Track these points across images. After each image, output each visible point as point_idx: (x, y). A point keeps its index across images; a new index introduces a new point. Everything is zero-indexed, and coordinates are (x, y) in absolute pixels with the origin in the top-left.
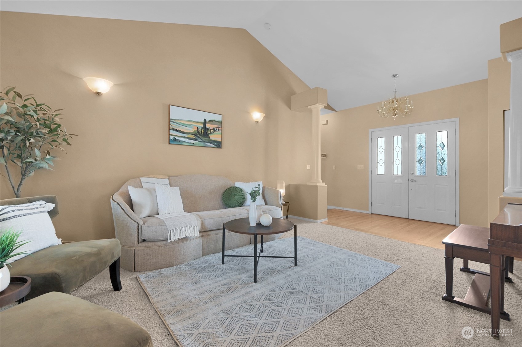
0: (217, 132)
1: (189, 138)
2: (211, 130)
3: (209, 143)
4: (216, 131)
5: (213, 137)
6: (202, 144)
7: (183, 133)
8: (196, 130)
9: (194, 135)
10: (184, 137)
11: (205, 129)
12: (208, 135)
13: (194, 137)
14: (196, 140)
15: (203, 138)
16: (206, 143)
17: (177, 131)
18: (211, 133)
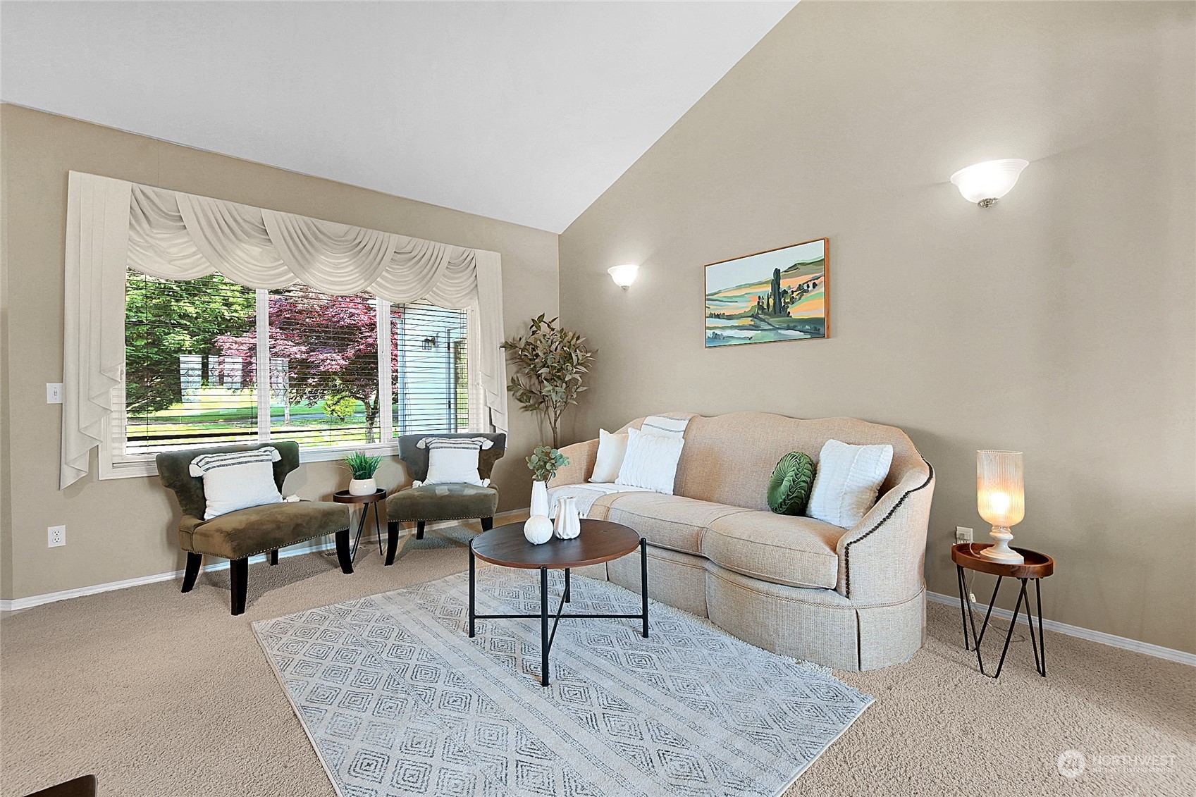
0: (809, 295)
1: (742, 328)
2: (793, 292)
3: (788, 328)
4: (807, 291)
5: (798, 311)
6: (771, 336)
7: (730, 318)
8: (756, 304)
9: (752, 316)
10: (732, 327)
11: (778, 293)
12: (785, 308)
13: (753, 323)
14: (756, 328)
15: (772, 320)
16: (779, 331)
17: (718, 316)
18: (793, 301)
